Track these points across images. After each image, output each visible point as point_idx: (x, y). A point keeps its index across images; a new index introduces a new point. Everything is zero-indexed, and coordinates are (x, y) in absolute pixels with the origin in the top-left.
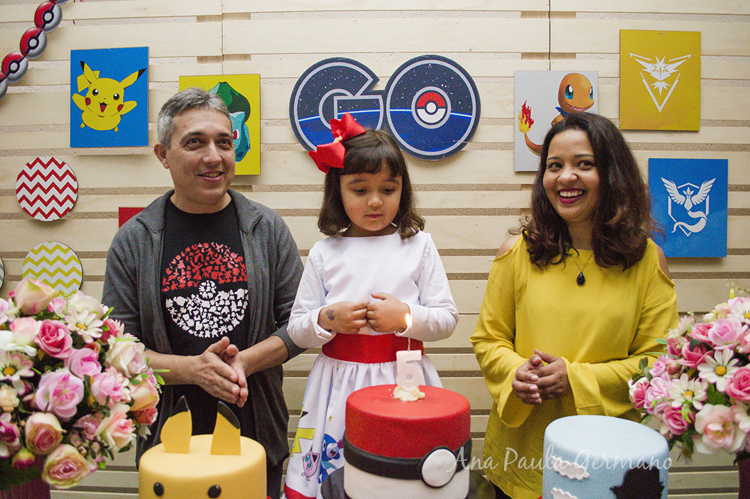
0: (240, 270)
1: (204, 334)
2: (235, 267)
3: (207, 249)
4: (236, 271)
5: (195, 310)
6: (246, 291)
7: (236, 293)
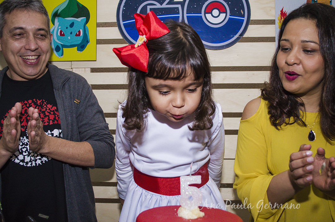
0: (55, 116)
1: (31, 164)
2: (51, 114)
3: (31, 104)
4: (52, 117)
5: (23, 148)
6: (60, 131)
7: (52, 132)
